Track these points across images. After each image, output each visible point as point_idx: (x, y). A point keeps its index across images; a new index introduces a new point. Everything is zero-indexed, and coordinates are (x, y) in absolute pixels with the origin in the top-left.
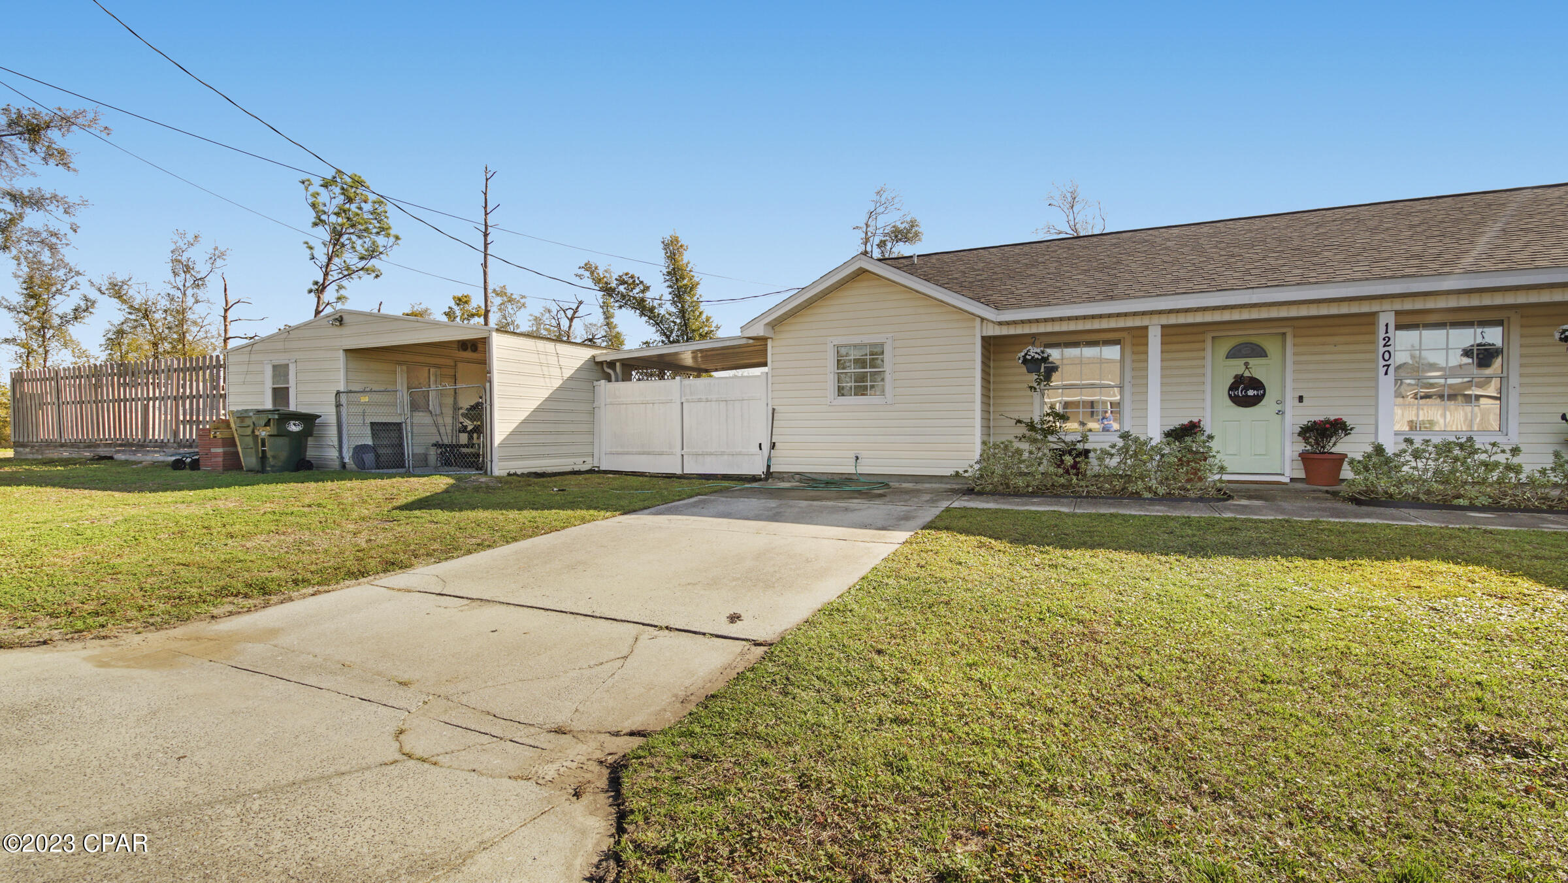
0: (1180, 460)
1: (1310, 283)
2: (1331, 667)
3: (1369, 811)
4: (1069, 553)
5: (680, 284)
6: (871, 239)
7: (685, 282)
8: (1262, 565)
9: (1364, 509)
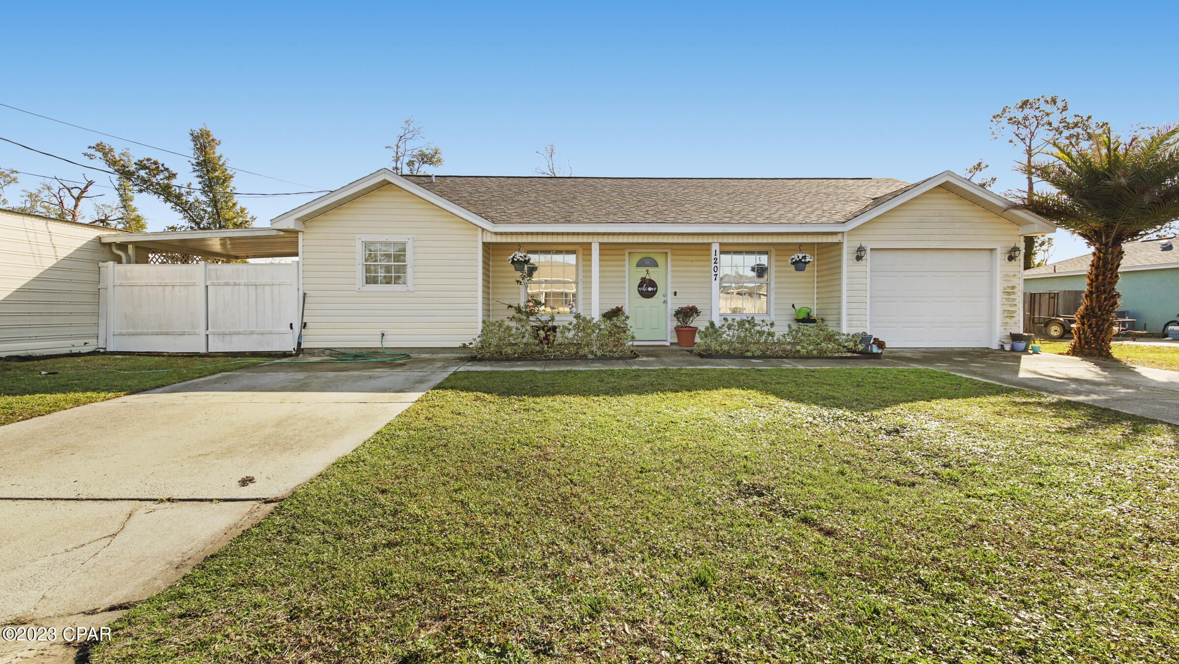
0: (610, 332)
1: (678, 223)
2: (677, 457)
3: (684, 541)
4: (538, 400)
5: (211, 175)
6: (401, 158)
7: (217, 174)
8: (650, 397)
9: (705, 360)
